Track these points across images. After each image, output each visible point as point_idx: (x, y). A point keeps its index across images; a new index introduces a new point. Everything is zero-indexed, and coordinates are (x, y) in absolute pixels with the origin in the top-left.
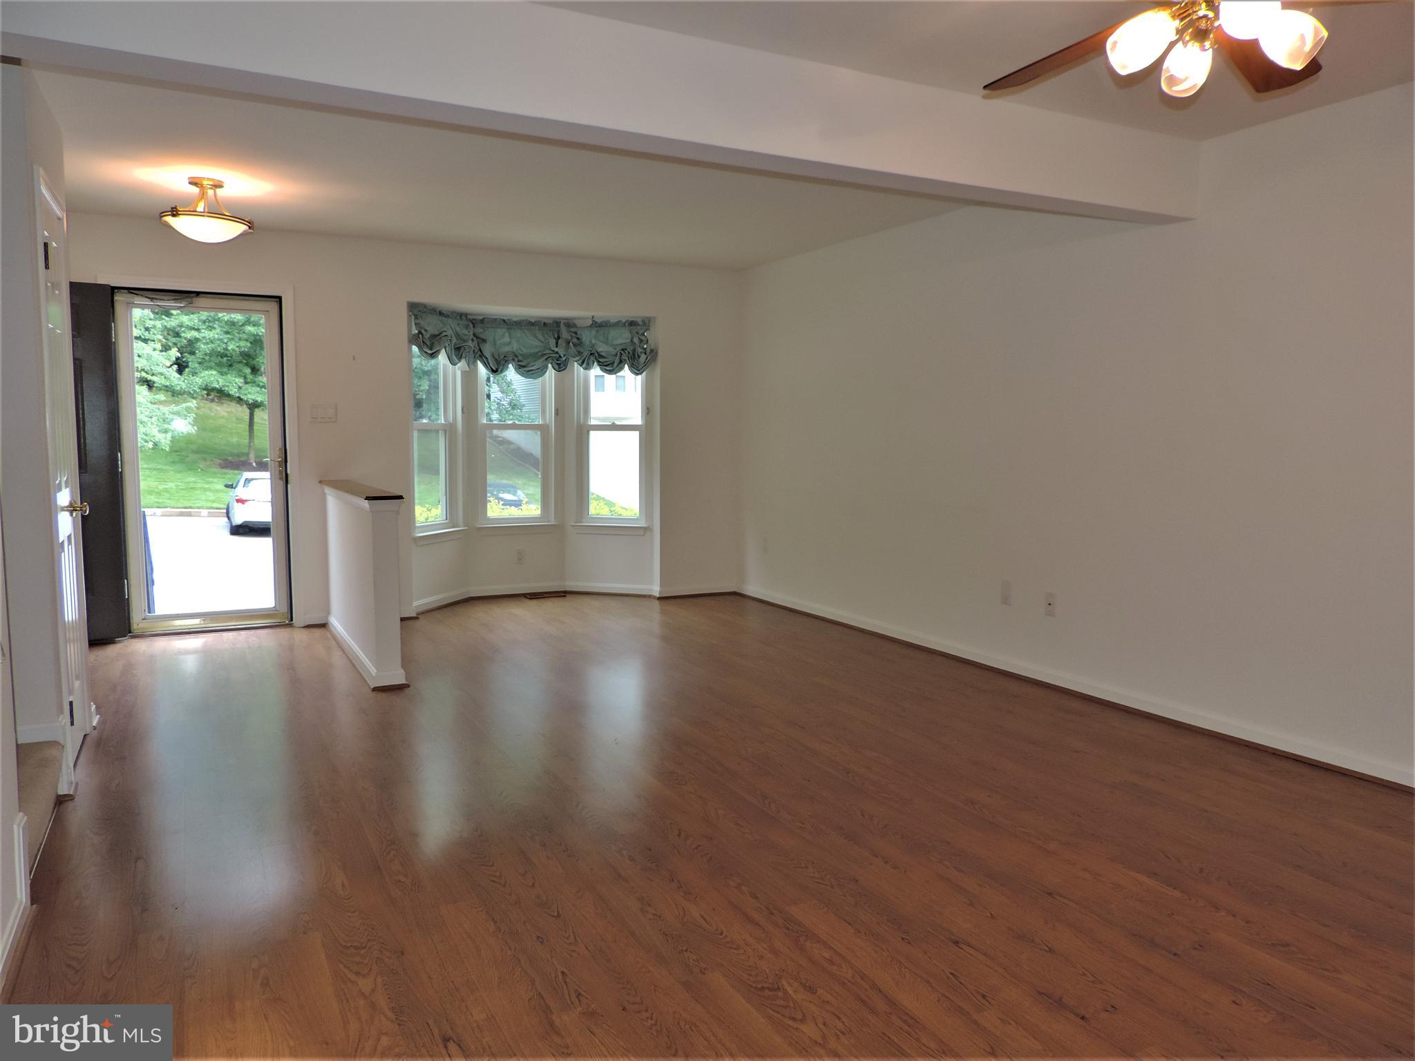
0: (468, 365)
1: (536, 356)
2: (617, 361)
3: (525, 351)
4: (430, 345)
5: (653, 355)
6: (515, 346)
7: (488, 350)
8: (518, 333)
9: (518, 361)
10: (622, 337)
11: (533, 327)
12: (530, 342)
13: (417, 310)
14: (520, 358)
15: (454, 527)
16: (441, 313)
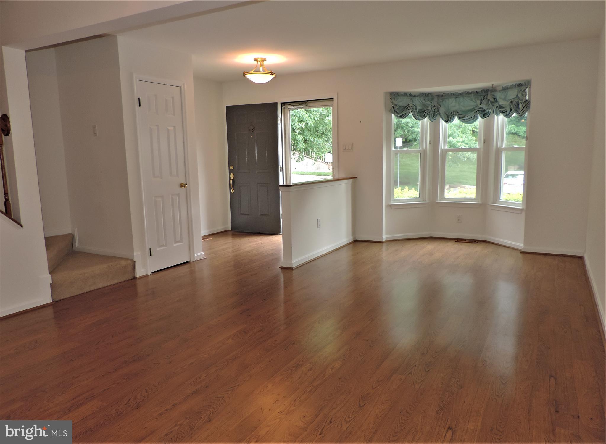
0: (430, 120)
1: (471, 110)
2: (509, 110)
3: (463, 109)
4: (401, 112)
5: (527, 105)
6: (457, 108)
7: (442, 110)
8: (461, 99)
9: (459, 115)
10: (512, 94)
11: (470, 95)
12: (469, 103)
13: (394, 95)
14: (460, 113)
15: (424, 201)
16: (410, 95)
